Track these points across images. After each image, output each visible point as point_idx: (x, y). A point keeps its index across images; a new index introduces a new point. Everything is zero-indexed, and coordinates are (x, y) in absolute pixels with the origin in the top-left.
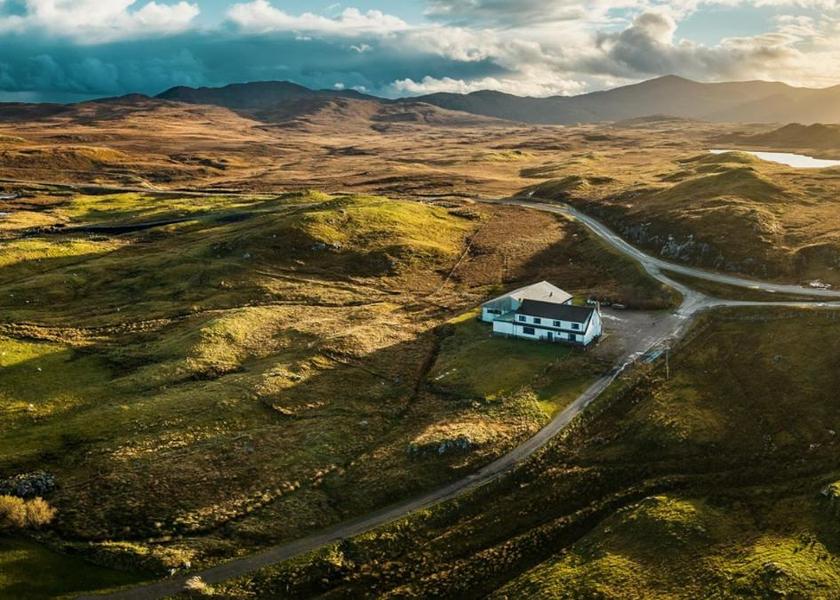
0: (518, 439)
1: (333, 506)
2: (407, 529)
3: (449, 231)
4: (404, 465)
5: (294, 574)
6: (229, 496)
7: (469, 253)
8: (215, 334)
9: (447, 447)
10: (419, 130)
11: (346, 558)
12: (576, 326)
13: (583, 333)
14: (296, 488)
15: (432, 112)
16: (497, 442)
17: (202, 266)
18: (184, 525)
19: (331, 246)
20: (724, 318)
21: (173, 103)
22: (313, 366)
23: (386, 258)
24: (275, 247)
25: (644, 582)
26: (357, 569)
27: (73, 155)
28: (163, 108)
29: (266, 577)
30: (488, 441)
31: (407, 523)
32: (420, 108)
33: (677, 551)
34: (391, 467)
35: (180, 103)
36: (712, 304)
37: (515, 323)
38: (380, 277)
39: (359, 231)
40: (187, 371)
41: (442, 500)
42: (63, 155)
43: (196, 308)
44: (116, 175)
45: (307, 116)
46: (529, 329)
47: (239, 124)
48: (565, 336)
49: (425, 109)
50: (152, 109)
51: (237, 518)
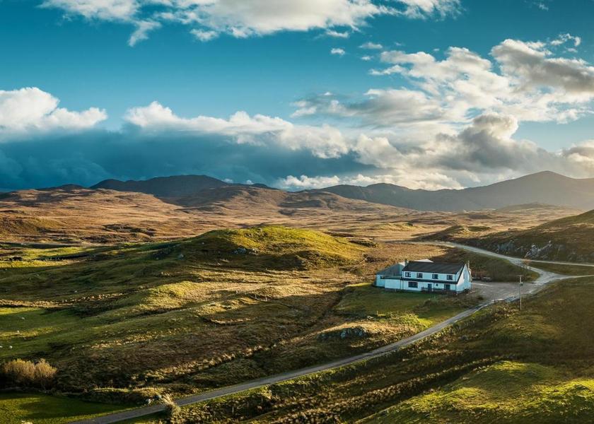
0: (402, 335)
1: (262, 367)
2: (317, 379)
3: (349, 250)
4: (315, 344)
5: (237, 402)
6: (183, 362)
7: (366, 261)
8: (160, 291)
9: (347, 333)
10: (323, 214)
11: (274, 394)
12: (450, 278)
13: (456, 283)
14: (233, 358)
15: (334, 200)
16: (386, 334)
17: (144, 265)
18: (153, 378)
19: (251, 250)
20: (571, 285)
21: (104, 190)
22: (241, 302)
23: (296, 258)
24: (203, 251)
25: (487, 398)
26: (282, 402)
27: (21, 222)
28: (97, 194)
29: (217, 403)
30: (379, 333)
31: (317, 376)
32: (324, 197)
33: (514, 383)
34: (304, 345)
35: (111, 190)
36: (562, 278)
37: (402, 279)
38: (292, 271)
39: (274, 242)
40: (141, 311)
41: (343, 365)
42: (12, 223)
43: (142, 287)
44: (59, 238)
45: (223, 202)
46: (413, 283)
47: (163, 207)
48: (442, 286)
49: (328, 197)
50: (86, 194)
51: (191, 374)
